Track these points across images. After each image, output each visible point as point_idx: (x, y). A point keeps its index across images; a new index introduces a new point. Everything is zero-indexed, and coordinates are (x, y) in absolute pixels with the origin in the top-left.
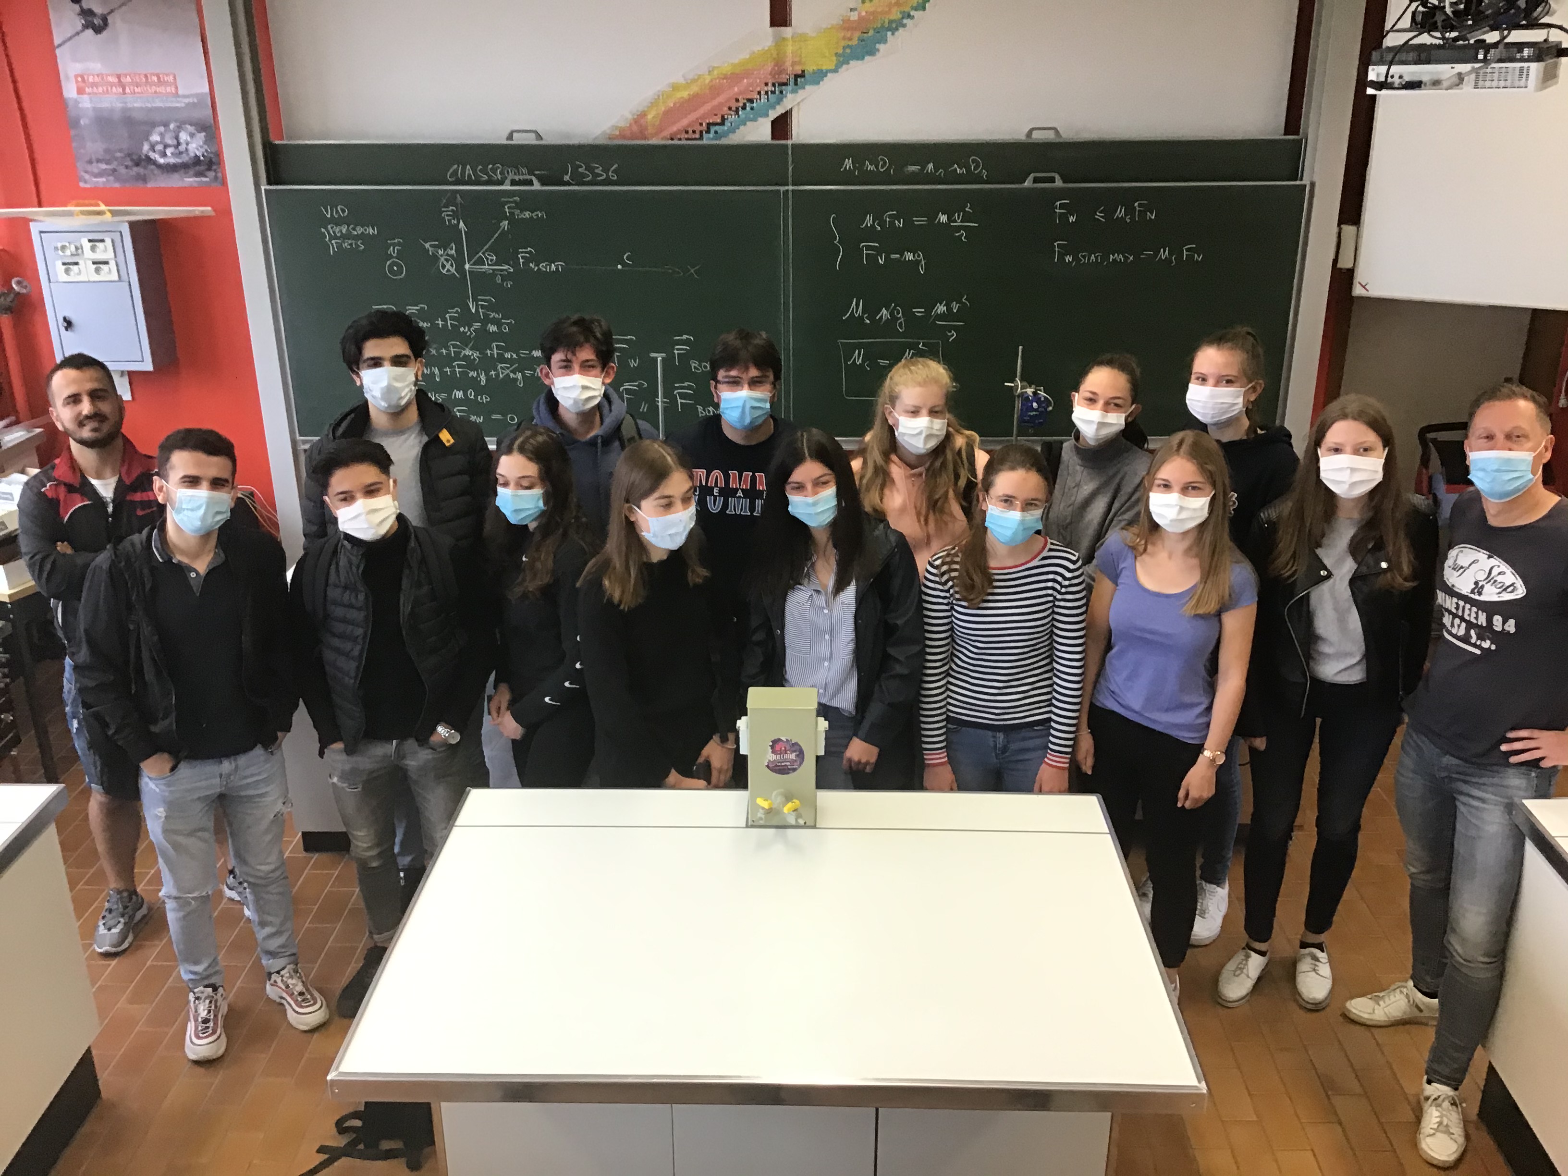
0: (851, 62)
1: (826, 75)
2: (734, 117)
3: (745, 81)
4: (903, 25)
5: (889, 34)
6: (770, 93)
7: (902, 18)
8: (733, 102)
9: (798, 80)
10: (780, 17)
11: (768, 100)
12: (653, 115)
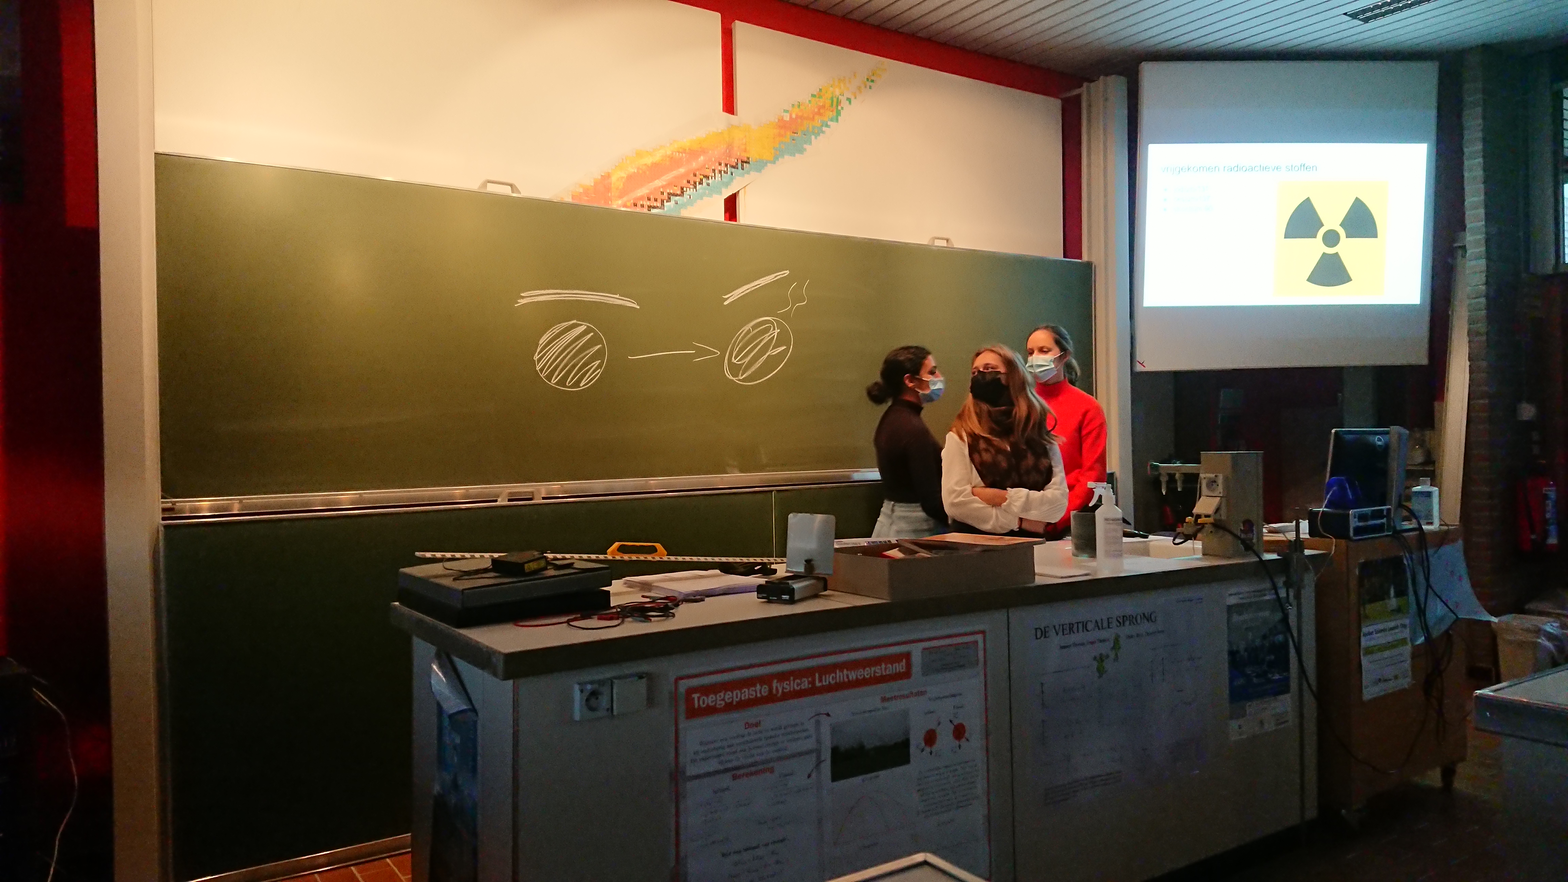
0: (786, 157)
1: (766, 163)
2: (692, 190)
3: (702, 158)
4: (823, 132)
5: (813, 137)
6: (723, 172)
7: (822, 126)
8: (692, 175)
9: (745, 164)
10: (729, 106)
11: (721, 179)
12: (617, 178)
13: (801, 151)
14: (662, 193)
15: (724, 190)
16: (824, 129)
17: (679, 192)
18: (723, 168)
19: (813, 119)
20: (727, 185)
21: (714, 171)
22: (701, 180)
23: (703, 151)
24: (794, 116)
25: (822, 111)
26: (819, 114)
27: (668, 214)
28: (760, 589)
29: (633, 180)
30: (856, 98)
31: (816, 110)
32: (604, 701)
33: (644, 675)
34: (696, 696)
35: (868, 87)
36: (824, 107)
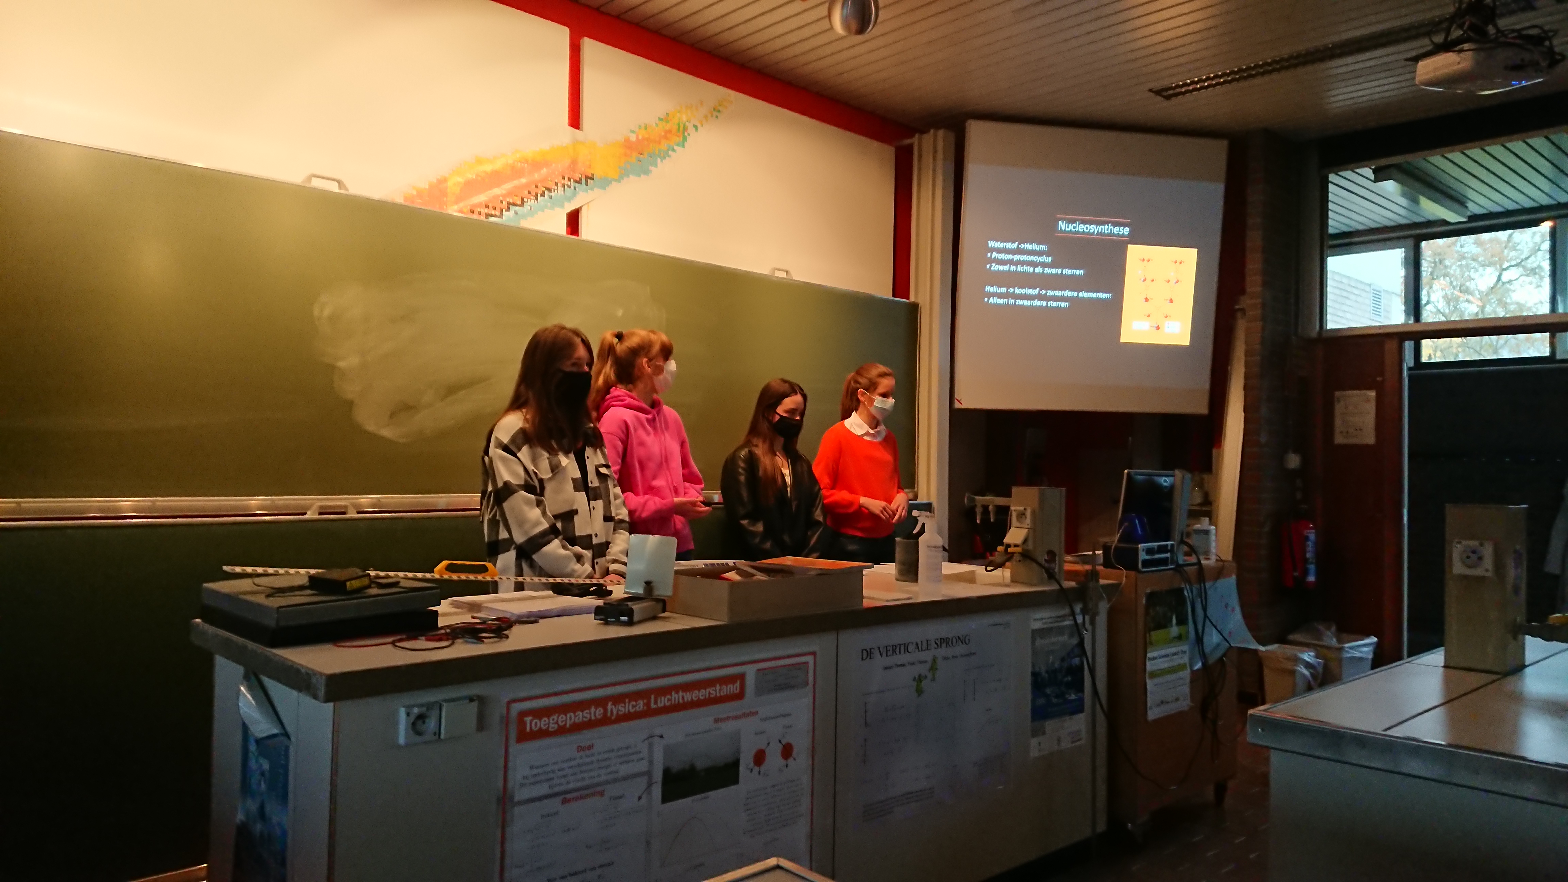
0: (631, 176)
1: (611, 182)
2: (533, 201)
3: (545, 170)
4: (669, 156)
5: (659, 160)
6: (566, 186)
7: (668, 150)
8: (533, 186)
9: (589, 180)
10: (575, 121)
11: (564, 193)
12: (455, 183)
13: (647, 172)
14: (501, 202)
15: (566, 204)
16: (670, 152)
17: (519, 202)
18: (566, 182)
19: (659, 143)
20: (569, 199)
21: (557, 184)
22: (543, 192)
23: (546, 164)
24: (640, 137)
25: (668, 135)
26: (666, 138)
27: (508, 223)
28: (598, 611)
29: (471, 187)
30: (702, 126)
31: (663, 134)
32: (431, 724)
33: (475, 698)
34: (528, 719)
35: (714, 116)
36: (670, 131)
